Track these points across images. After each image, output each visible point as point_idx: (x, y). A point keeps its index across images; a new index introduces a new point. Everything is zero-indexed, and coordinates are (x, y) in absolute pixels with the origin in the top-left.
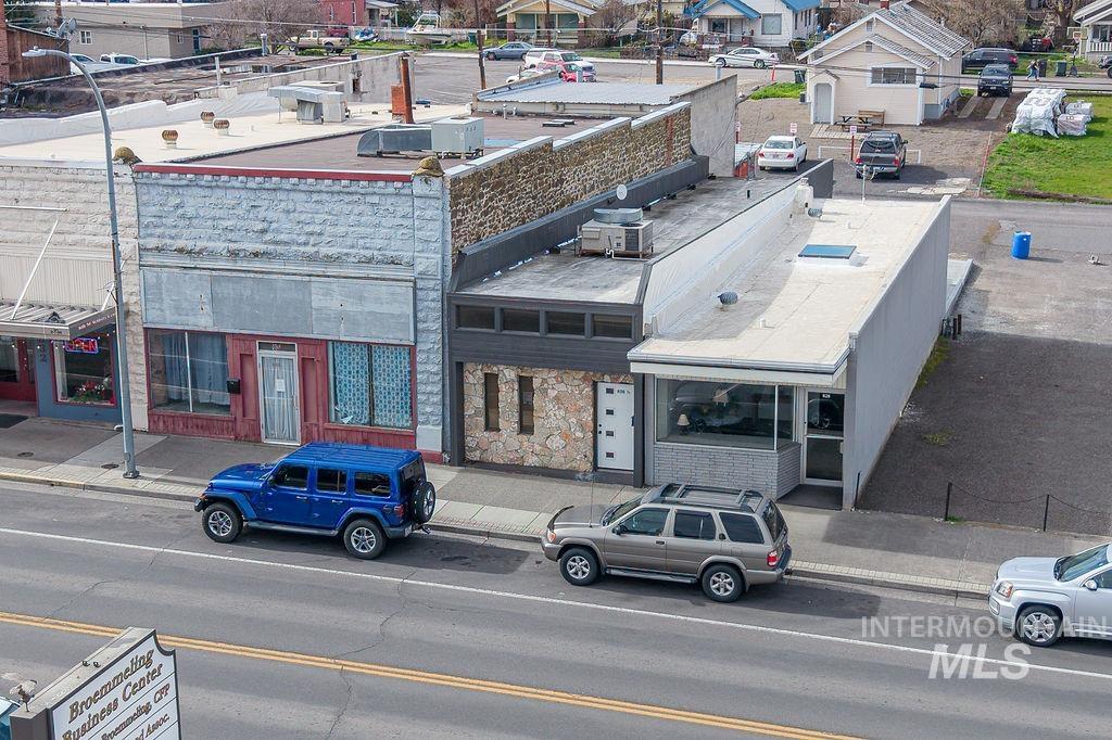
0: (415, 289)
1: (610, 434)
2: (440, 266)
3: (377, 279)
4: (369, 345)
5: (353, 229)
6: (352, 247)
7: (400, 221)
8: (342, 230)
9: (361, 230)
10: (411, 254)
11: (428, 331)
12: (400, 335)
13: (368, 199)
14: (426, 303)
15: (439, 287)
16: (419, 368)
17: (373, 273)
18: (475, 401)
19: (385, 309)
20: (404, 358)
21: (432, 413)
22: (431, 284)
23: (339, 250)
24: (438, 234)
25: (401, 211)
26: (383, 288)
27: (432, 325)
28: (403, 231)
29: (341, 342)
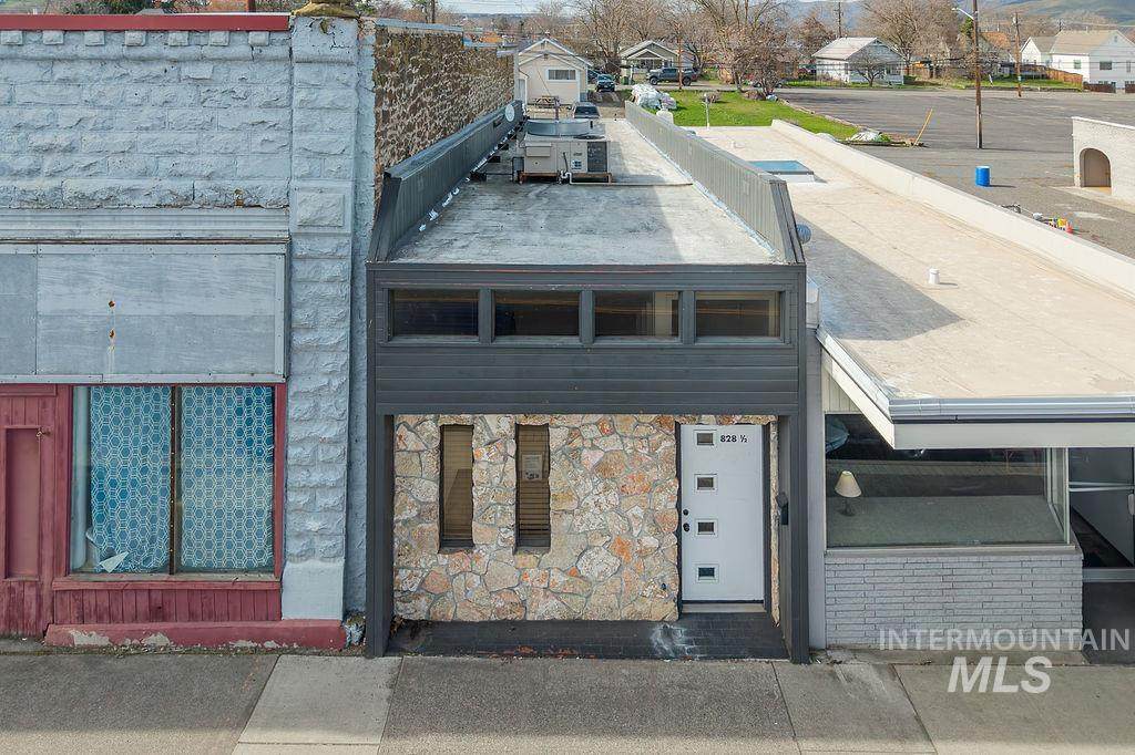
0: (289, 258)
1: (706, 527)
2: (349, 204)
3: (199, 241)
4: (175, 390)
5: (145, 136)
6: (144, 174)
7: (258, 116)
8: (120, 139)
9: (167, 138)
10: (283, 183)
11: (319, 348)
12: (249, 362)
13: (187, 70)
14: (314, 289)
15: (347, 251)
16: (294, 432)
17: (191, 229)
18: (419, 489)
19: (218, 307)
20: (259, 412)
21: (321, 533)
22: (328, 246)
23: (112, 182)
24: (348, 139)
25: (261, 94)
26: (214, 262)
27: (326, 334)
28: (265, 136)
29: (107, 386)
